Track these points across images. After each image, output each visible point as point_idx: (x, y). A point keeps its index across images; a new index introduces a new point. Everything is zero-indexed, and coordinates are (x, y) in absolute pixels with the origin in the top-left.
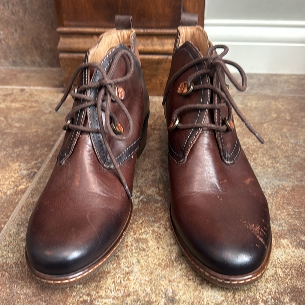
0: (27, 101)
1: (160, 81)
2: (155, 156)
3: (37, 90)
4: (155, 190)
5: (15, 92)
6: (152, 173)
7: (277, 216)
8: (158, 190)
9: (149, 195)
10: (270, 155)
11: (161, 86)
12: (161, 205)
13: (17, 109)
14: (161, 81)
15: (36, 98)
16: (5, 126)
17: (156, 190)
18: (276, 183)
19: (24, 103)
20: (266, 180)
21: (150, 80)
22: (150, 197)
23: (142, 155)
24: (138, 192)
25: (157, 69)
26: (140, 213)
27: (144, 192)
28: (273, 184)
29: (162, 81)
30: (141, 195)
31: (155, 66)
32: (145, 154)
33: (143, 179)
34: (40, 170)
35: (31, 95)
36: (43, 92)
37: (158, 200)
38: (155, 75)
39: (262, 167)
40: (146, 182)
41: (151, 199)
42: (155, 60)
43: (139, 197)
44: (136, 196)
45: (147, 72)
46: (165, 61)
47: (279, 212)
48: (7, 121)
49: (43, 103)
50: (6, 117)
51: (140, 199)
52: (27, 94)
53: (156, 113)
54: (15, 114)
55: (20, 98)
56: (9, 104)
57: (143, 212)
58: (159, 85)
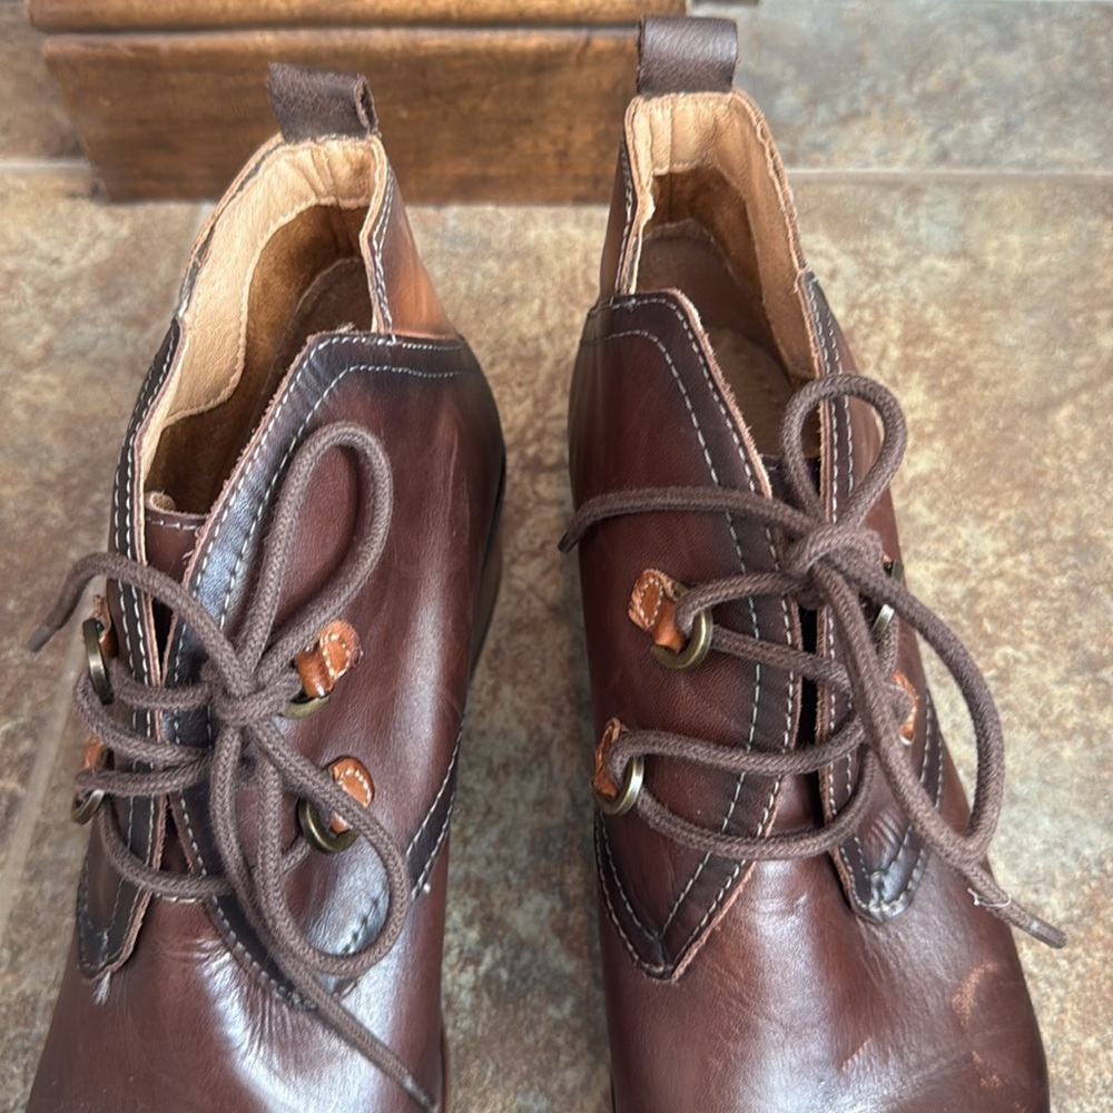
1: (554, 142)
2: (544, 670)
4: (547, 905)
6: (532, 790)
7: (1084, 1066)
8: (559, 906)
9: (520, 945)
10: (1075, 646)
11: (561, 167)
12: (576, 1013)
14: (561, 146)
17: (553, 910)
18: (1090, 844)
20: (1046, 823)
21: (507, 139)
22: (526, 957)
23: (482, 662)
24: (469, 922)
25: (534, 95)
26: (484, 1064)
27: (500, 921)
28: (1077, 854)
29: (568, 144)
30: (485, 941)
31: (526, 82)
32: (497, 651)
33: (493, 834)
34: (33, 778)
37: (558, 976)
38: (528, 121)
39: (1033, 735)
40: (504, 851)
41: (528, 967)
42: (523, 54)
43: (477, 962)
44: (466, 948)
45: (486, 106)
46: (573, 59)
47: (1091, 1043)
51: (482, 969)
53: (545, 345)
57: (499, 1059)
58: (551, 162)
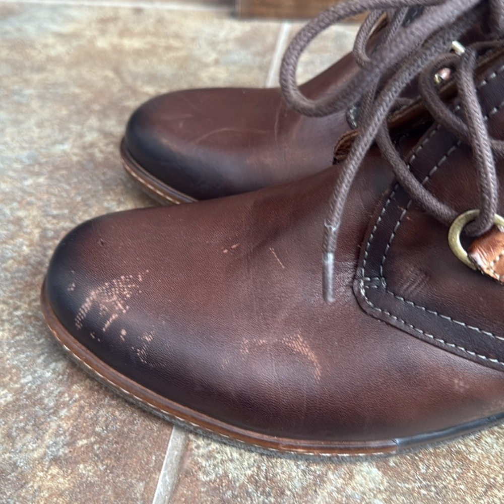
0: (156, 34)
3: (171, 11)
5: (122, 13)
13: (138, 53)
15: (174, 28)
16: (120, 90)
19: (149, 39)
35: (160, 21)
36: (185, 15)
48: (122, 79)
49: (194, 40)
50: (117, 70)
52: (152, 20)
54: (135, 62)
55: (138, 28)
56: (116, 40)
